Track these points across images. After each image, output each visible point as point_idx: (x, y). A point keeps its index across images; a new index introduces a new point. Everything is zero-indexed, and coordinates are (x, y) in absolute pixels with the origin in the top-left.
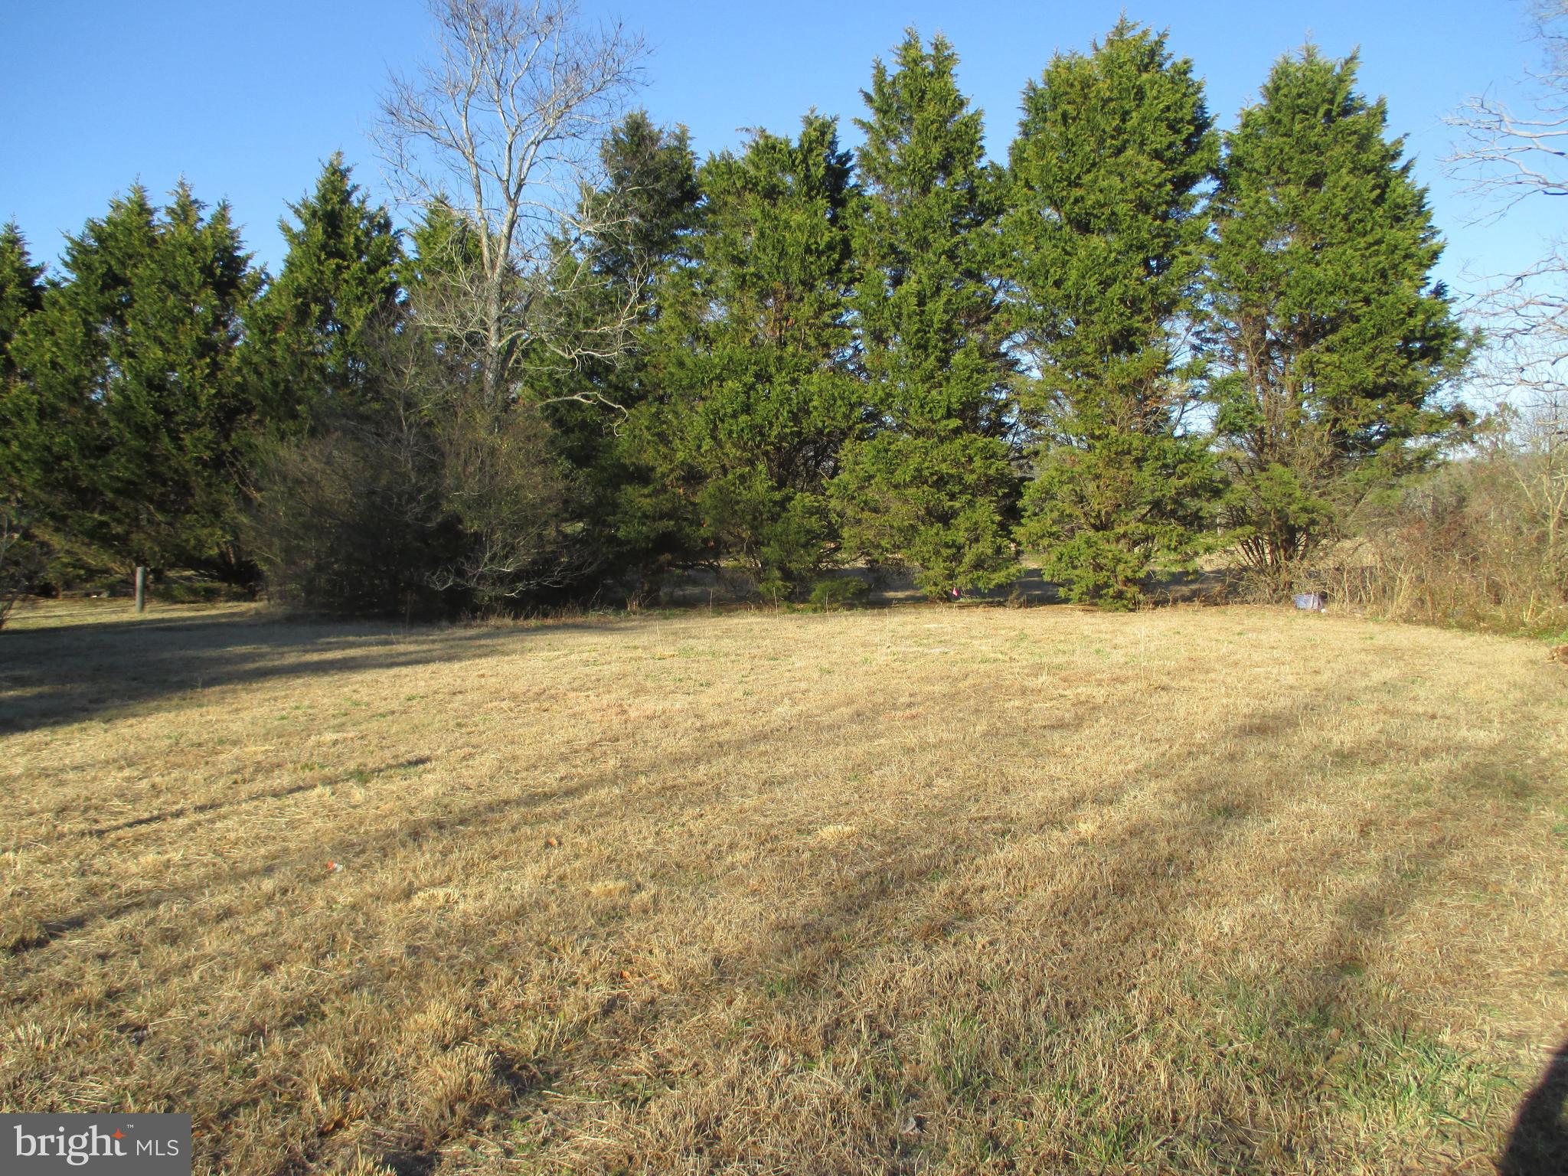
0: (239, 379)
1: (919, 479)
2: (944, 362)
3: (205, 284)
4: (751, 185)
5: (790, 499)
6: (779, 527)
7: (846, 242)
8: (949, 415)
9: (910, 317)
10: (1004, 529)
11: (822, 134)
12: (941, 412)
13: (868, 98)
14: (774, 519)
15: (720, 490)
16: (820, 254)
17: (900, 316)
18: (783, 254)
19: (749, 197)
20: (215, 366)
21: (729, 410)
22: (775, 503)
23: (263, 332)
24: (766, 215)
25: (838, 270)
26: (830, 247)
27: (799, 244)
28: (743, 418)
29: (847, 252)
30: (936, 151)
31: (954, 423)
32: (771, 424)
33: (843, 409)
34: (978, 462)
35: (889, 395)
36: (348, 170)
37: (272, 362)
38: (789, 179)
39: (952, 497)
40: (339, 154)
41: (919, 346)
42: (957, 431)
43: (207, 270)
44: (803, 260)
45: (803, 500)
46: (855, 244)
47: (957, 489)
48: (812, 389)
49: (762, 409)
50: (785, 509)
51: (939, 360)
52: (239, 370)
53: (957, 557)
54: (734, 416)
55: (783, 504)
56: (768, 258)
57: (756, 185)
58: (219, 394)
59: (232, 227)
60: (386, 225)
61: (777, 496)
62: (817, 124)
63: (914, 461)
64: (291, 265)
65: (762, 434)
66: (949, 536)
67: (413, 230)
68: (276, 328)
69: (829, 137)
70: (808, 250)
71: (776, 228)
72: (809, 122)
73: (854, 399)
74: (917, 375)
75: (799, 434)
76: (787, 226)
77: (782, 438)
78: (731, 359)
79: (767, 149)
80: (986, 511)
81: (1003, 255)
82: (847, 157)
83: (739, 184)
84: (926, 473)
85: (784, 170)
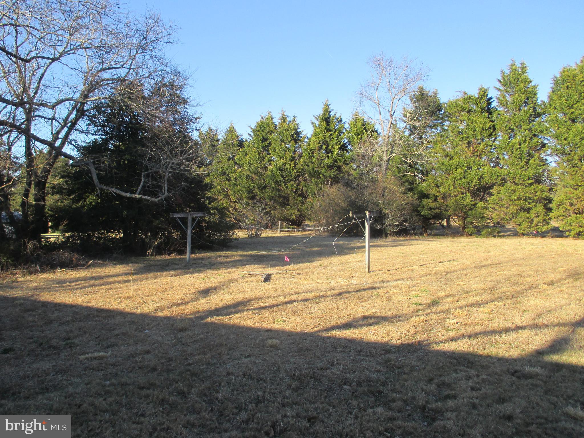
0: (302, 167)
1: (519, 198)
2: (527, 163)
3: (291, 140)
4: (463, 109)
5: (476, 204)
6: (473, 212)
7: (494, 126)
8: (529, 179)
9: (517, 150)
10: (546, 214)
11: (484, 92)
12: (527, 178)
13: (499, 81)
14: (471, 209)
15: (456, 201)
16: (486, 130)
17: (513, 149)
18: (475, 131)
19: (463, 113)
20: (296, 164)
21: (459, 177)
22: (472, 205)
23: (309, 154)
24: (469, 119)
25: (491, 135)
26: (490, 128)
27: (480, 127)
28: (463, 180)
29: (494, 129)
30: (523, 97)
31: (531, 181)
32: (472, 182)
33: (495, 177)
34: (539, 193)
35: (509, 173)
36: (330, 105)
37: (312, 163)
38: (474, 107)
39: (529, 203)
40: (327, 100)
41: (519, 158)
42: (531, 184)
43: (292, 136)
44: (481, 133)
45: (481, 204)
46: (497, 127)
47: (531, 201)
48: (485, 171)
49: (470, 177)
50: (475, 207)
51: (525, 162)
52: (302, 165)
53: (531, 222)
54: (461, 179)
55: (474, 205)
56: (470, 132)
57: (465, 110)
58: (297, 172)
59: (297, 122)
60: (341, 121)
61: (473, 203)
62: (483, 90)
63: (517, 193)
64: (316, 134)
65: (469, 185)
66: (528, 216)
67: (348, 121)
68: (313, 153)
69: (486, 94)
70: (483, 129)
71: (472, 123)
72: (480, 89)
73: (499, 174)
74: (518, 167)
75: (480, 184)
76: (476, 122)
77: (475, 186)
78: (459, 163)
79: (468, 99)
80: (540, 208)
81: (547, 130)
82: (491, 98)
83: (459, 110)
84: (522, 196)
85: (473, 104)
